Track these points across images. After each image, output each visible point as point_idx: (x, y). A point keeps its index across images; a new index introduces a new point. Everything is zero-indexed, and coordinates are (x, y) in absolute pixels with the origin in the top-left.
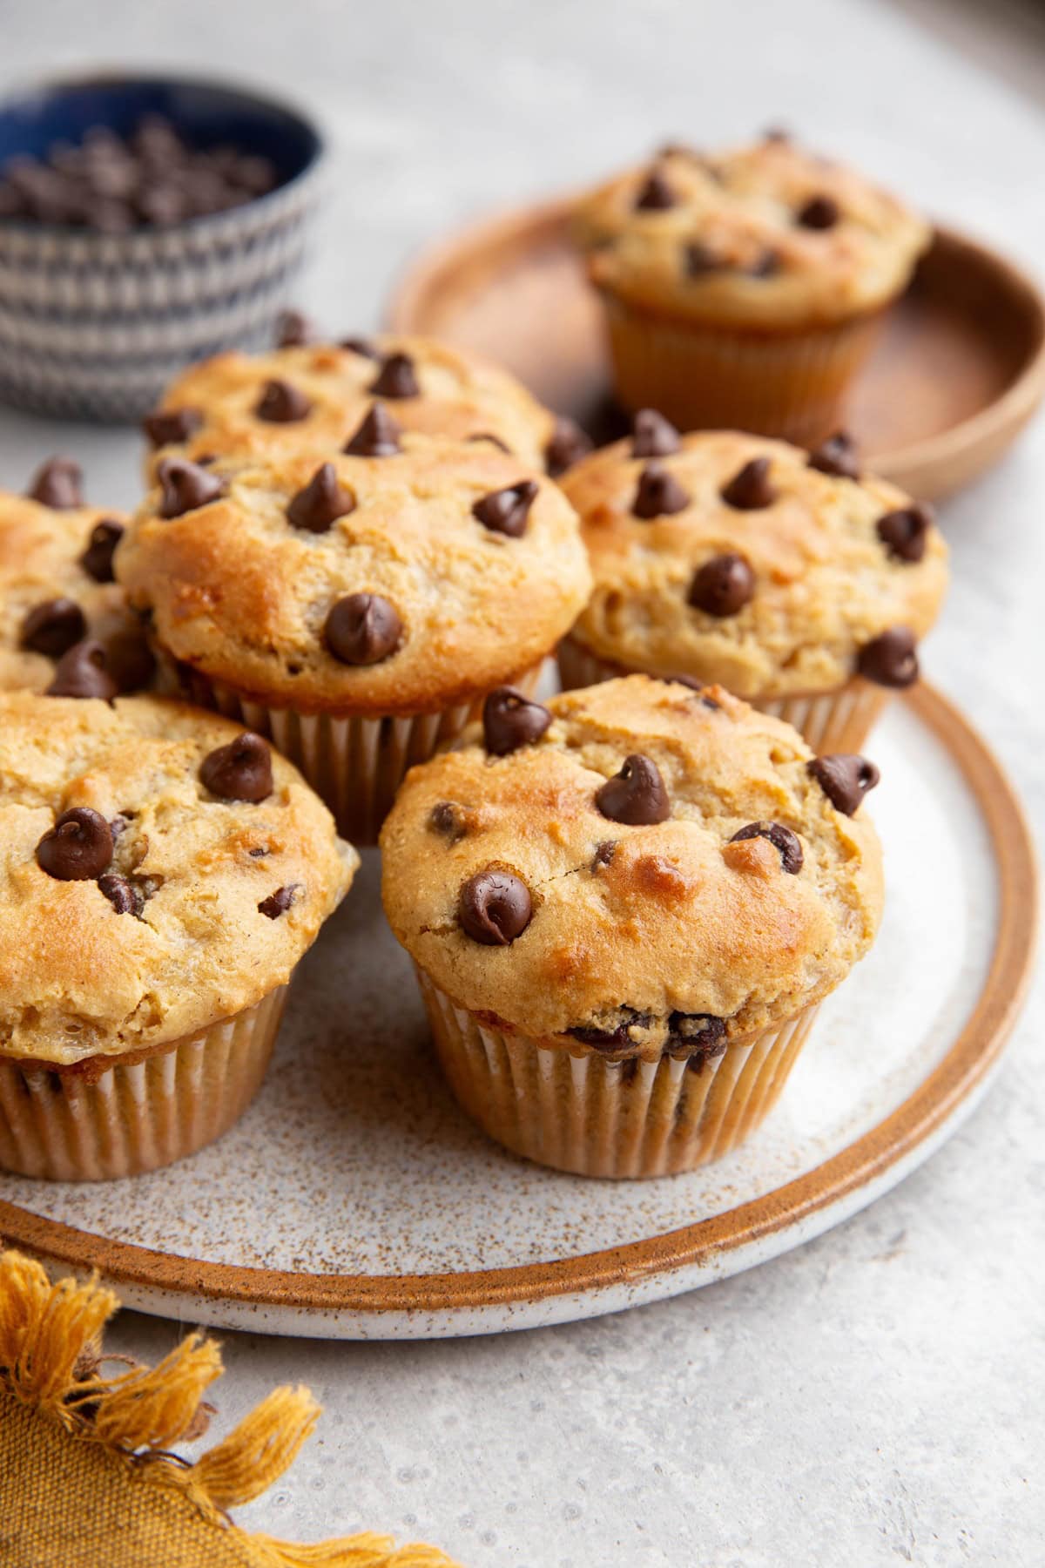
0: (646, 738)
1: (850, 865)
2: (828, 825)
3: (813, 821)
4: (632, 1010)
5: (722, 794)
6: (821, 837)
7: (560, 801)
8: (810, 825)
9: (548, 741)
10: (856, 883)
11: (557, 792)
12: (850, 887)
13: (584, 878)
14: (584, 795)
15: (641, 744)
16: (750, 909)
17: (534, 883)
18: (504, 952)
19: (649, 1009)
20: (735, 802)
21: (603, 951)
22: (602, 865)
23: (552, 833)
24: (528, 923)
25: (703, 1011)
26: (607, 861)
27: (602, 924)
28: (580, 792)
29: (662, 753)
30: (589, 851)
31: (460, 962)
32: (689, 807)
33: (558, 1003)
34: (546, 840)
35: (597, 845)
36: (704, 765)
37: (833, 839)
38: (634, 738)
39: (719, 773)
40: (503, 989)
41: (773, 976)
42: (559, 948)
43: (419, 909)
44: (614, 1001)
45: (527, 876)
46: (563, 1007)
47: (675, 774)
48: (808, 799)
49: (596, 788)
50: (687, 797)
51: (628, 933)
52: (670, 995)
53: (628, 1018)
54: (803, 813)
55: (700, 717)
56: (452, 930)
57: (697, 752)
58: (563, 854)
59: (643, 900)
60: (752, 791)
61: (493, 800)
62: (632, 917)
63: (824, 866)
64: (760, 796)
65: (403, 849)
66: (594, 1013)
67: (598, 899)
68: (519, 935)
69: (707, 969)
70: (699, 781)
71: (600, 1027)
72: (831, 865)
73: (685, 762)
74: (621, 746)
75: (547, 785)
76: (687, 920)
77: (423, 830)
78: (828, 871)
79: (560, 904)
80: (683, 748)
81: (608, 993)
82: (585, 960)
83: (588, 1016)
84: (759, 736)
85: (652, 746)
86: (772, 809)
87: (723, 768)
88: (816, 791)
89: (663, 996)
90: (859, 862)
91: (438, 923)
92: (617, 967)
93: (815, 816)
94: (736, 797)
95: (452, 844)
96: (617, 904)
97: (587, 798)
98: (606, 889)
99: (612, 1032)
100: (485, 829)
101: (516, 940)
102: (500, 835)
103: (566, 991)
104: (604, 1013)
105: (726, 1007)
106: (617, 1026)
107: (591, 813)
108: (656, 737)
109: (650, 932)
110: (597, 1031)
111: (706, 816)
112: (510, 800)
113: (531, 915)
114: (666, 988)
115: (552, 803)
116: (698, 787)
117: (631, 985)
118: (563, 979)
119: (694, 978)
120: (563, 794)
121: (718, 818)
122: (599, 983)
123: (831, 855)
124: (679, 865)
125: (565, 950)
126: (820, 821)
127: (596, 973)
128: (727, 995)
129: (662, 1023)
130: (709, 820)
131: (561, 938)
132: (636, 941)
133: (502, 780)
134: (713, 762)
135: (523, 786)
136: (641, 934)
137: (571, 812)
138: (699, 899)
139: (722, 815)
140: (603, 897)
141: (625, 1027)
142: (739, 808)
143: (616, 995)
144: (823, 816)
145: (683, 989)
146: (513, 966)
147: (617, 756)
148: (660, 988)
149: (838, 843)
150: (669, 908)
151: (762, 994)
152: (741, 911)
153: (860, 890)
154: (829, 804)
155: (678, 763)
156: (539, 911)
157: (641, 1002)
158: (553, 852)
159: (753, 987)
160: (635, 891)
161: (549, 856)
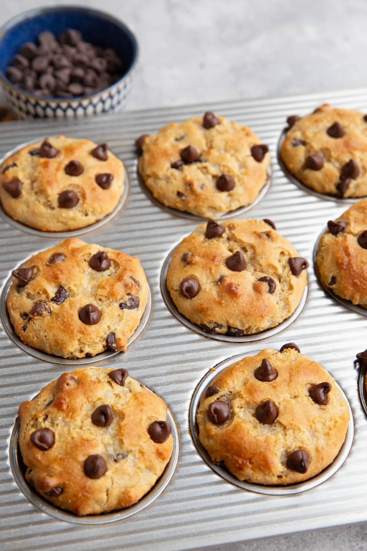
0: (246, 243)
1: (290, 292)
2: (288, 279)
3: (285, 277)
4: (217, 324)
5: (261, 265)
6: (285, 281)
7: (216, 260)
8: (284, 277)
9: (222, 237)
10: (289, 298)
11: (217, 256)
12: (287, 299)
13: (214, 285)
14: (224, 259)
15: (246, 245)
16: (255, 303)
17: (201, 283)
18: (189, 300)
19: (222, 324)
20: (263, 268)
21: (213, 307)
22: (219, 283)
23: (211, 269)
24: (196, 295)
25: (236, 327)
26: (221, 282)
27: (214, 299)
28: (223, 257)
29: (250, 248)
30: (218, 277)
31: (178, 299)
32: (252, 266)
33: (199, 317)
34: (208, 271)
35: (221, 276)
36: (259, 255)
37: (288, 283)
38: (243, 243)
39: (262, 259)
40: (186, 310)
41: (256, 323)
42: (202, 304)
43: (172, 283)
44: (213, 321)
45: (200, 281)
46: (200, 319)
47: (251, 255)
48: (285, 270)
49: (228, 257)
50: (252, 263)
51: (220, 303)
52: (227, 322)
53: (216, 325)
54: (282, 274)
55: (264, 239)
56: (178, 291)
57: (258, 250)
58: (211, 277)
59: (227, 296)
60: (269, 266)
61: (199, 256)
62: (223, 299)
63: (283, 290)
64: (271, 268)
65: (174, 263)
66: (207, 322)
67: (216, 292)
68: (194, 297)
69: (238, 318)
70: (256, 260)
71: (208, 326)
72: (285, 291)
73: (255, 253)
74: (240, 244)
75: (214, 254)
76: (236, 303)
77: (180, 259)
78: (283, 293)
79: (205, 291)
80: (256, 249)
81: (211, 319)
82: (207, 308)
83: (206, 323)
84: (279, 247)
85: (248, 246)
86: (273, 272)
87: (264, 257)
88: (288, 268)
89: (226, 322)
90: (292, 292)
91: (175, 288)
92: (215, 312)
93: (286, 275)
94: (264, 267)
95: (185, 266)
96: (220, 295)
97: (224, 260)
98: (218, 290)
99: (211, 328)
100: (194, 264)
101: (193, 298)
102: (197, 267)
103: (201, 315)
104: (210, 323)
105: (242, 327)
106: (213, 326)
107: (223, 265)
108: (250, 244)
109: (226, 305)
110: (207, 327)
111: (255, 270)
112: (203, 256)
113: (198, 292)
114: (227, 320)
115: (213, 260)
116: (255, 261)
117: (218, 318)
118: (201, 312)
119: (235, 319)
120: (218, 258)
121: (257, 272)
122: (210, 315)
123: (286, 288)
124: (239, 287)
125: (203, 305)
126: (286, 277)
127: (209, 313)
128: (243, 325)
129: (225, 328)
130: (255, 272)
131: (203, 301)
132: (222, 306)
133: (204, 249)
134: (262, 255)
135: (208, 253)
136: (223, 305)
137: (218, 263)
138: (241, 298)
139: (259, 271)
140: (217, 292)
141: (215, 327)
142: (264, 270)
143: (213, 319)
144: (288, 276)
145: (231, 322)
146: (190, 305)
147: (238, 246)
148: (226, 320)
149: (289, 285)
150: (233, 299)
151: (253, 326)
152: (252, 303)
153: (290, 300)
154: (290, 272)
155: (253, 252)
156: (200, 292)
157: (220, 322)
158: (209, 275)
159: (250, 325)
160: (225, 292)
161: (208, 276)
